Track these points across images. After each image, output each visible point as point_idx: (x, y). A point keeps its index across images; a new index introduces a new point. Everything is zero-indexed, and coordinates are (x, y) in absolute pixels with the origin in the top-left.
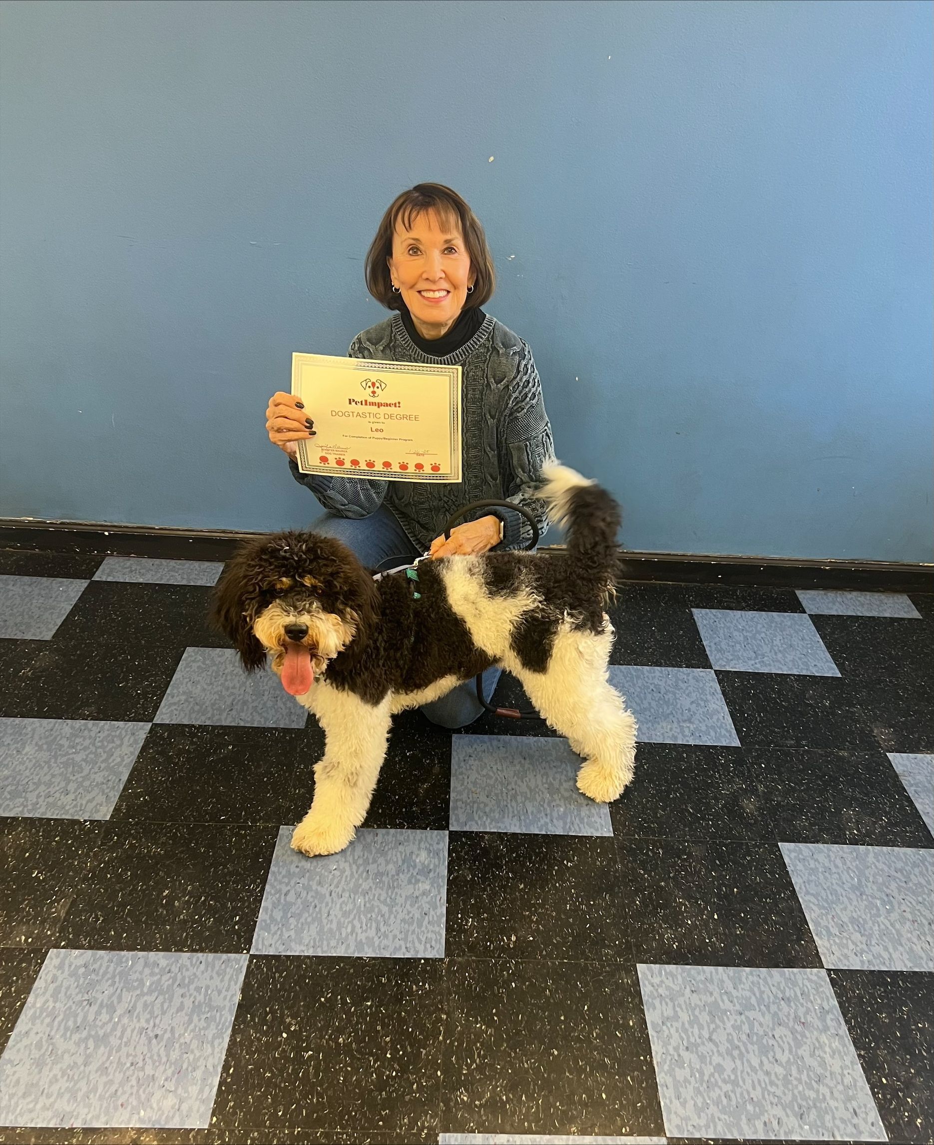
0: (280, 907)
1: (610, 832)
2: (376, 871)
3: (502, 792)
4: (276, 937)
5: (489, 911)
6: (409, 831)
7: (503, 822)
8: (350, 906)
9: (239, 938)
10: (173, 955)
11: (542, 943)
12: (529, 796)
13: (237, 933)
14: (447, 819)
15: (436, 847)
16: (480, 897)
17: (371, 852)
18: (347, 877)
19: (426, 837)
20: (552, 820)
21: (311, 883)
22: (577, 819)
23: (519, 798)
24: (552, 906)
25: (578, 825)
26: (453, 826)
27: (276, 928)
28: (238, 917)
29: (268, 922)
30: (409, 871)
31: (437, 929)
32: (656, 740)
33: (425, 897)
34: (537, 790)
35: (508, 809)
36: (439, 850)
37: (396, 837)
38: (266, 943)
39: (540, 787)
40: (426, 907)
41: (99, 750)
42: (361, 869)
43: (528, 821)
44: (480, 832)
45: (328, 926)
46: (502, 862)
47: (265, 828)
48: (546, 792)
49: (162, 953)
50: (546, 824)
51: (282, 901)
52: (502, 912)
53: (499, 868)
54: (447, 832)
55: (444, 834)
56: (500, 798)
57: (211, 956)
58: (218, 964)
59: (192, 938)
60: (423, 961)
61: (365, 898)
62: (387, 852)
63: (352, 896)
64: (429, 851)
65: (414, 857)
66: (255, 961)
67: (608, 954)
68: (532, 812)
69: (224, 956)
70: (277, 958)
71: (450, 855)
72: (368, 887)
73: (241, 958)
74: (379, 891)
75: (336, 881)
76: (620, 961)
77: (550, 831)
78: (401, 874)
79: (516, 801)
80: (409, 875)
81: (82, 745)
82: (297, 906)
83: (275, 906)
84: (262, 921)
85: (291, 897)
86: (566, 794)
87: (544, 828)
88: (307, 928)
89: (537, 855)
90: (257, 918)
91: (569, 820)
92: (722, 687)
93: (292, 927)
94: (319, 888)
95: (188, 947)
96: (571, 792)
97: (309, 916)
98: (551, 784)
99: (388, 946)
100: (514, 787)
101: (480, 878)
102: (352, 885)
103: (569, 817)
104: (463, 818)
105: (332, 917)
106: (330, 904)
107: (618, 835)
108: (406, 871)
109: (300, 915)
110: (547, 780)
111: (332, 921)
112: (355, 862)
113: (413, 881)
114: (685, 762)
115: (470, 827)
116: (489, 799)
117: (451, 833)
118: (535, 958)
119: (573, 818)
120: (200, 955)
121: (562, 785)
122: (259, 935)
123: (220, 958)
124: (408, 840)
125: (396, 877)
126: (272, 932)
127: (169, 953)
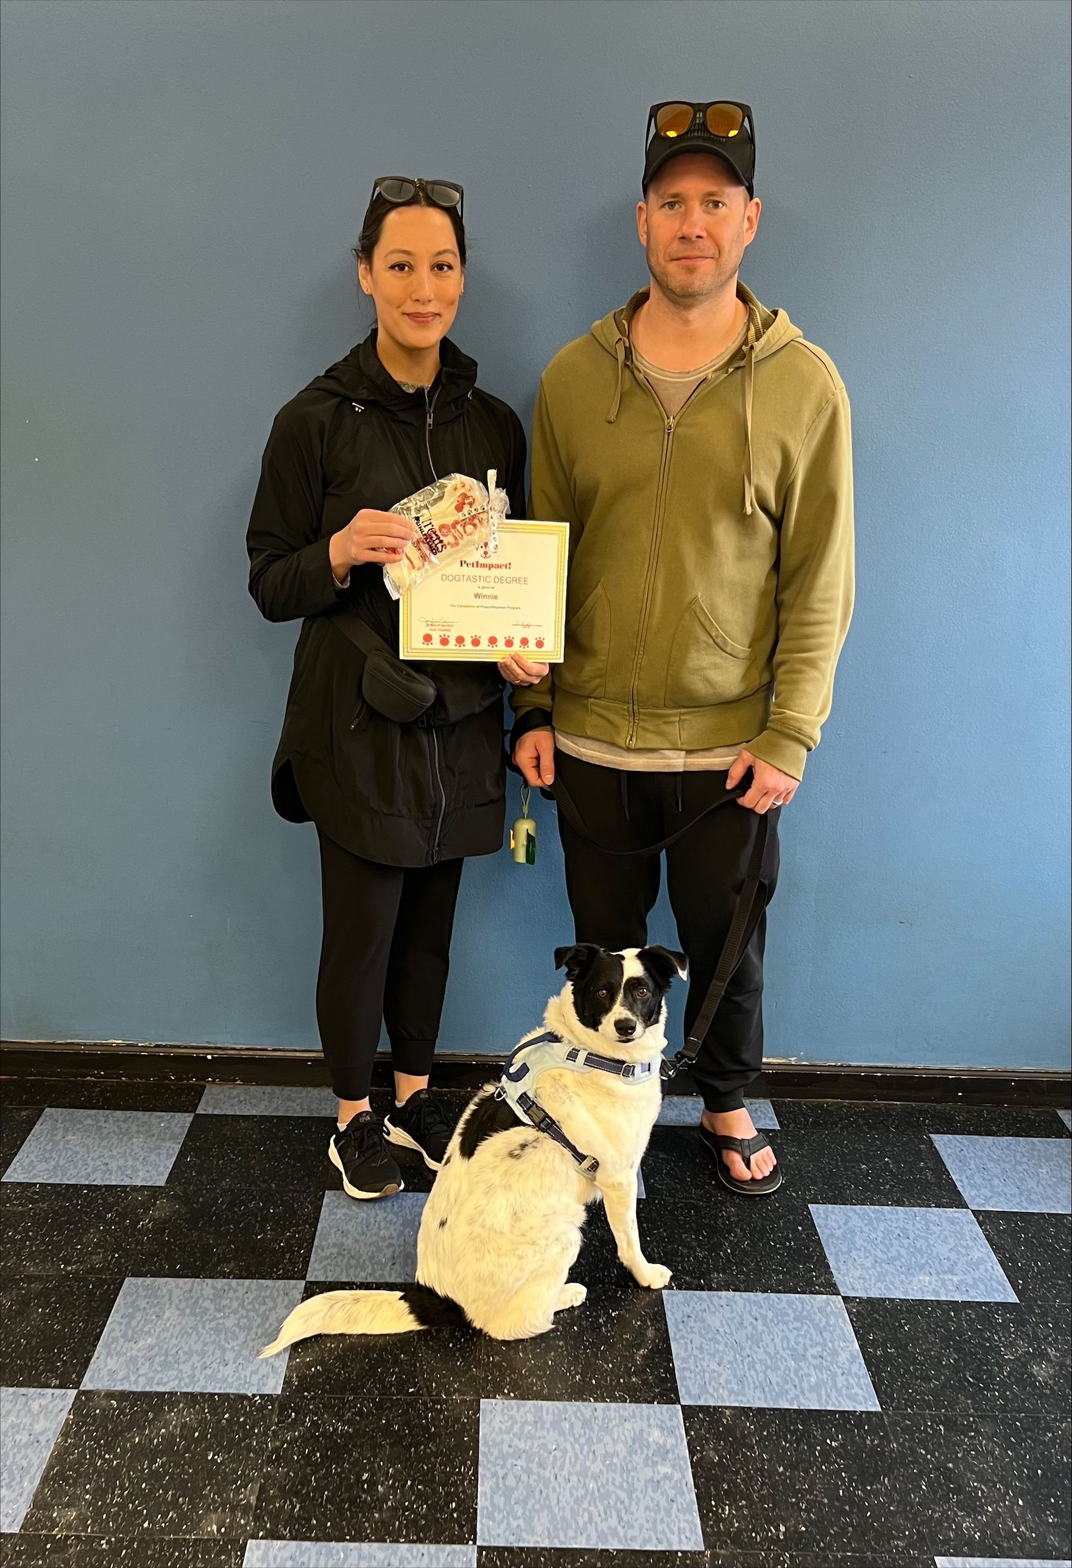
0: (500, 1492)
1: (876, 1405)
2: (603, 1452)
3: (736, 1360)
4: (503, 1526)
5: (748, 1497)
6: (633, 1405)
7: (744, 1395)
8: (581, 1492)
9: (461, 1527)
10: (387, 1545)
11: (818, 1534)
12: (769, 1363)
13: (458, 1521)
14: (675, 1390)
15: (669, 1424)
16: (734, 1482)
17: (592, 1430)
18: (570, 1458)
19: (655, 1412)
20: (803, 1393)
21: (530, 1465)
22: (834, 1390)
23: (757, 1366)
24: (821, 1492)
25: (837, 1399)
26: (684, 1399)
27: (501, 1516)
28: (454, 1504)
29: (490, 1509)
30: (642, 1452)
31: (689, 1518)
32: (913, 1295)
33: (668, 1482)
34: (779, 1357)
35: (747, 1379)
36: (674, 1427)
37: (619, 1412)
38: (493, 1533)
39: (781, 1352)
40: (672, 1493)
41: (251, 1314)
42: (586, 1448)
43: (774, 1394)
44: (719, 1407)
45: (561, 1513)
46: (752, 1441)
47: (464, 1401)
48: (789, 1358)
49: (376, 1545)
50: (797, 1397)
51: (501, 1485)
52: (763, 1499)
53: (751, 1448)
54: (679, 1407)
55: (675, 1408)
56: (735, 1366)
57: (433, 1547)
58: (442, 1557)
59: (406, 1526)
60: (680, 1554)
61: (597, 1482)
62: (612, 1429)
63: (581, 1479)
64: (662, 1429)
65: (645, 1436)
66: (484, 1553)
67: (897, 1547)
68: (778, 1383)
69: (449, 1548)
70: (510, 1550)
71: (687, 1434)
72: (598, 1470)
73: (468, 1549)
74: (611, 1475)
75: (559, 1463)
76: (914, 1554)
77: (804, 1405)
78: (633, 1456)
79: (756, 1370)
80: (644, 1456)
81: (230, 1308)
82: (520, 1492)
83: (493, 1492)
84: (483, 1508)
85: (511, 1481)
86: (816, 1362)
87: (795, 1402)
88: (536, 1518)
89: (793, 1433)
90: (476, 1504)
91: (823, 1393)
92: (985, 1230)
93: (519, 1514)
94: (541, 1471)
95: (404, 1537)
96: (820, 1359)
97: (536, 1503)
98: (794, 1349)
99: (636, 1537)
100: (748, 1351)
101: (730, 1459)
102: (578, 1468)
103: (823, 1389)
104: (695, 1391)
105: (563, 1504)
106: (558, 1490)
107: (886, 1409)
108: (639, 1452)
109: (525, 1502)
110: (788, 1344)
111: (564, 1511)
112: (577, 1441)
113: (650, 1462)
114: (953, 1322)
115: (705, 1400)
116: (722, 1368)
117: (683, 1407)
118: (813, 1551)
119: (829, 1391)
120: (420, 1546)
121: (807, 1350)
122: (482, 1524)
123: (444, 1551)
124: (634, 1416)
125: (629, 1458)
126: (497, 1520)
127: (384, 1545)
